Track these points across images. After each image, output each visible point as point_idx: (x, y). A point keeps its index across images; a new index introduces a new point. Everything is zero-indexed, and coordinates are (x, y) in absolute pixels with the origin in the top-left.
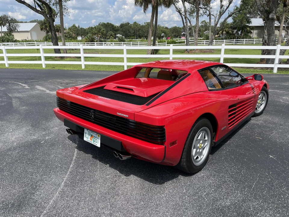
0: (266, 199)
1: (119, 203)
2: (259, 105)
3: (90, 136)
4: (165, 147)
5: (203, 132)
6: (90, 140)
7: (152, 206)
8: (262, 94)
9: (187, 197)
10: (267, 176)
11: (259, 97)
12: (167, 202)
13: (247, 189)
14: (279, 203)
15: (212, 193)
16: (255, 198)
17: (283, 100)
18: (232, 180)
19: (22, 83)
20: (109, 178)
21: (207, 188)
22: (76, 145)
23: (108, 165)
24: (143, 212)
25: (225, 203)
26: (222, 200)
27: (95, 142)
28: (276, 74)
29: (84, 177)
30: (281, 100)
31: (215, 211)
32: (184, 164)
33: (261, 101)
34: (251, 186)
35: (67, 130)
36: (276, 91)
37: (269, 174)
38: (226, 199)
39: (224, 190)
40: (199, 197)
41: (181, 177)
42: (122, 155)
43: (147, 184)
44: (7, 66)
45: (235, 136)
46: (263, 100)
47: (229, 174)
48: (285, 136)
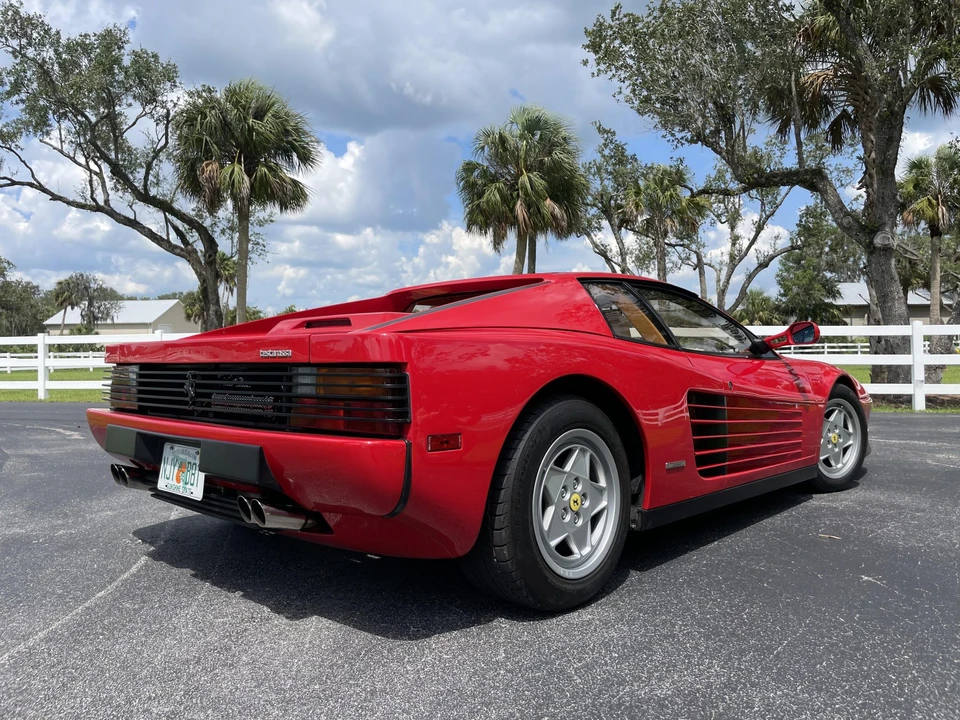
0: (822, 683)
1: (224, 686)
2: (837, 450)
3: (177, 468)
4: (409, 446)
5: (583, 451)
6: (175, 482)
7: (351, 695)
8: (840, 412)
9: (502, 672)
10: (843, 624)
11: (832, 419)
12: (419, 683)
13: (754, 656)
14: (877, 694)
15: (606, 664)
16: (780, 678)
17: (938, 460)
18: (699, 633)
19: (65, 429)
20: (224, 623)
21: (593, 651)
22: (152, 548)
23: (239, 594)
24: (308, 710)
25: (651, 691)
26: (643, 682)
27: (188, 486)
28: (921, 412)
29: (130, 620)
30: (930, 462)
31: (604, 712)
32: (503, 550)
33: (840, 436)
34: (770, 649)
35: (112, 466)
36: (916, 442)
37: (850, 619)
38: (660, 679)
39: (658, 657)
40: (551, 673)
41: (502, 625)
42: (263, 507)
43: (360, 638)
44: (41, 396)
45: (744, 531)
46: (850, 434)
47: (694, 616)
48: (931, 533)
